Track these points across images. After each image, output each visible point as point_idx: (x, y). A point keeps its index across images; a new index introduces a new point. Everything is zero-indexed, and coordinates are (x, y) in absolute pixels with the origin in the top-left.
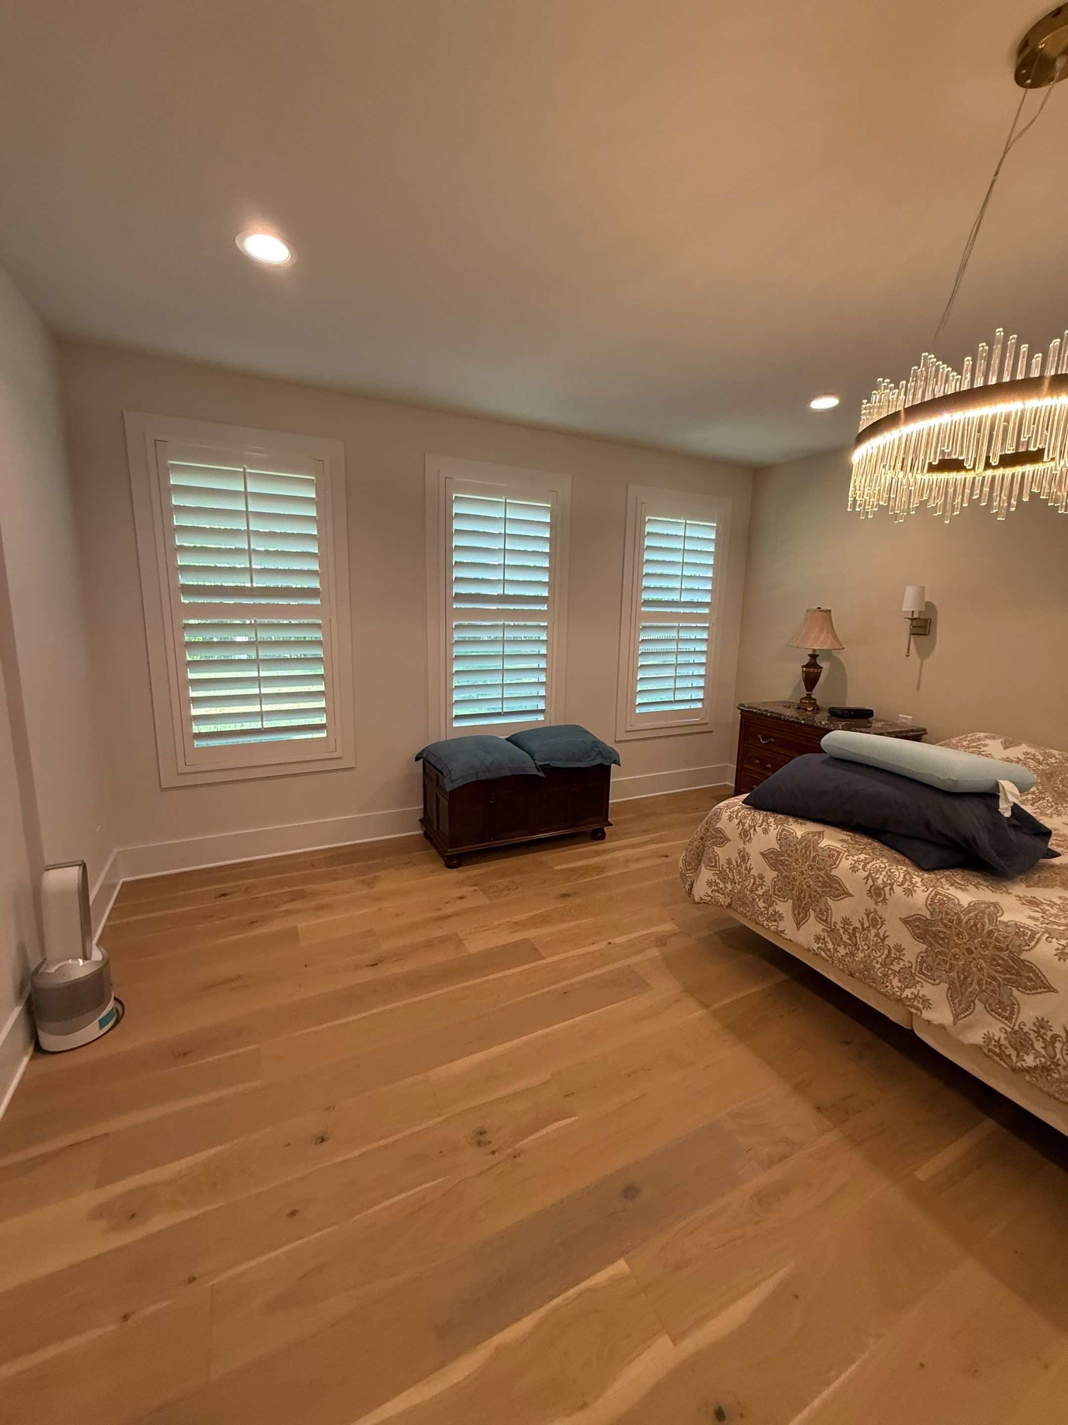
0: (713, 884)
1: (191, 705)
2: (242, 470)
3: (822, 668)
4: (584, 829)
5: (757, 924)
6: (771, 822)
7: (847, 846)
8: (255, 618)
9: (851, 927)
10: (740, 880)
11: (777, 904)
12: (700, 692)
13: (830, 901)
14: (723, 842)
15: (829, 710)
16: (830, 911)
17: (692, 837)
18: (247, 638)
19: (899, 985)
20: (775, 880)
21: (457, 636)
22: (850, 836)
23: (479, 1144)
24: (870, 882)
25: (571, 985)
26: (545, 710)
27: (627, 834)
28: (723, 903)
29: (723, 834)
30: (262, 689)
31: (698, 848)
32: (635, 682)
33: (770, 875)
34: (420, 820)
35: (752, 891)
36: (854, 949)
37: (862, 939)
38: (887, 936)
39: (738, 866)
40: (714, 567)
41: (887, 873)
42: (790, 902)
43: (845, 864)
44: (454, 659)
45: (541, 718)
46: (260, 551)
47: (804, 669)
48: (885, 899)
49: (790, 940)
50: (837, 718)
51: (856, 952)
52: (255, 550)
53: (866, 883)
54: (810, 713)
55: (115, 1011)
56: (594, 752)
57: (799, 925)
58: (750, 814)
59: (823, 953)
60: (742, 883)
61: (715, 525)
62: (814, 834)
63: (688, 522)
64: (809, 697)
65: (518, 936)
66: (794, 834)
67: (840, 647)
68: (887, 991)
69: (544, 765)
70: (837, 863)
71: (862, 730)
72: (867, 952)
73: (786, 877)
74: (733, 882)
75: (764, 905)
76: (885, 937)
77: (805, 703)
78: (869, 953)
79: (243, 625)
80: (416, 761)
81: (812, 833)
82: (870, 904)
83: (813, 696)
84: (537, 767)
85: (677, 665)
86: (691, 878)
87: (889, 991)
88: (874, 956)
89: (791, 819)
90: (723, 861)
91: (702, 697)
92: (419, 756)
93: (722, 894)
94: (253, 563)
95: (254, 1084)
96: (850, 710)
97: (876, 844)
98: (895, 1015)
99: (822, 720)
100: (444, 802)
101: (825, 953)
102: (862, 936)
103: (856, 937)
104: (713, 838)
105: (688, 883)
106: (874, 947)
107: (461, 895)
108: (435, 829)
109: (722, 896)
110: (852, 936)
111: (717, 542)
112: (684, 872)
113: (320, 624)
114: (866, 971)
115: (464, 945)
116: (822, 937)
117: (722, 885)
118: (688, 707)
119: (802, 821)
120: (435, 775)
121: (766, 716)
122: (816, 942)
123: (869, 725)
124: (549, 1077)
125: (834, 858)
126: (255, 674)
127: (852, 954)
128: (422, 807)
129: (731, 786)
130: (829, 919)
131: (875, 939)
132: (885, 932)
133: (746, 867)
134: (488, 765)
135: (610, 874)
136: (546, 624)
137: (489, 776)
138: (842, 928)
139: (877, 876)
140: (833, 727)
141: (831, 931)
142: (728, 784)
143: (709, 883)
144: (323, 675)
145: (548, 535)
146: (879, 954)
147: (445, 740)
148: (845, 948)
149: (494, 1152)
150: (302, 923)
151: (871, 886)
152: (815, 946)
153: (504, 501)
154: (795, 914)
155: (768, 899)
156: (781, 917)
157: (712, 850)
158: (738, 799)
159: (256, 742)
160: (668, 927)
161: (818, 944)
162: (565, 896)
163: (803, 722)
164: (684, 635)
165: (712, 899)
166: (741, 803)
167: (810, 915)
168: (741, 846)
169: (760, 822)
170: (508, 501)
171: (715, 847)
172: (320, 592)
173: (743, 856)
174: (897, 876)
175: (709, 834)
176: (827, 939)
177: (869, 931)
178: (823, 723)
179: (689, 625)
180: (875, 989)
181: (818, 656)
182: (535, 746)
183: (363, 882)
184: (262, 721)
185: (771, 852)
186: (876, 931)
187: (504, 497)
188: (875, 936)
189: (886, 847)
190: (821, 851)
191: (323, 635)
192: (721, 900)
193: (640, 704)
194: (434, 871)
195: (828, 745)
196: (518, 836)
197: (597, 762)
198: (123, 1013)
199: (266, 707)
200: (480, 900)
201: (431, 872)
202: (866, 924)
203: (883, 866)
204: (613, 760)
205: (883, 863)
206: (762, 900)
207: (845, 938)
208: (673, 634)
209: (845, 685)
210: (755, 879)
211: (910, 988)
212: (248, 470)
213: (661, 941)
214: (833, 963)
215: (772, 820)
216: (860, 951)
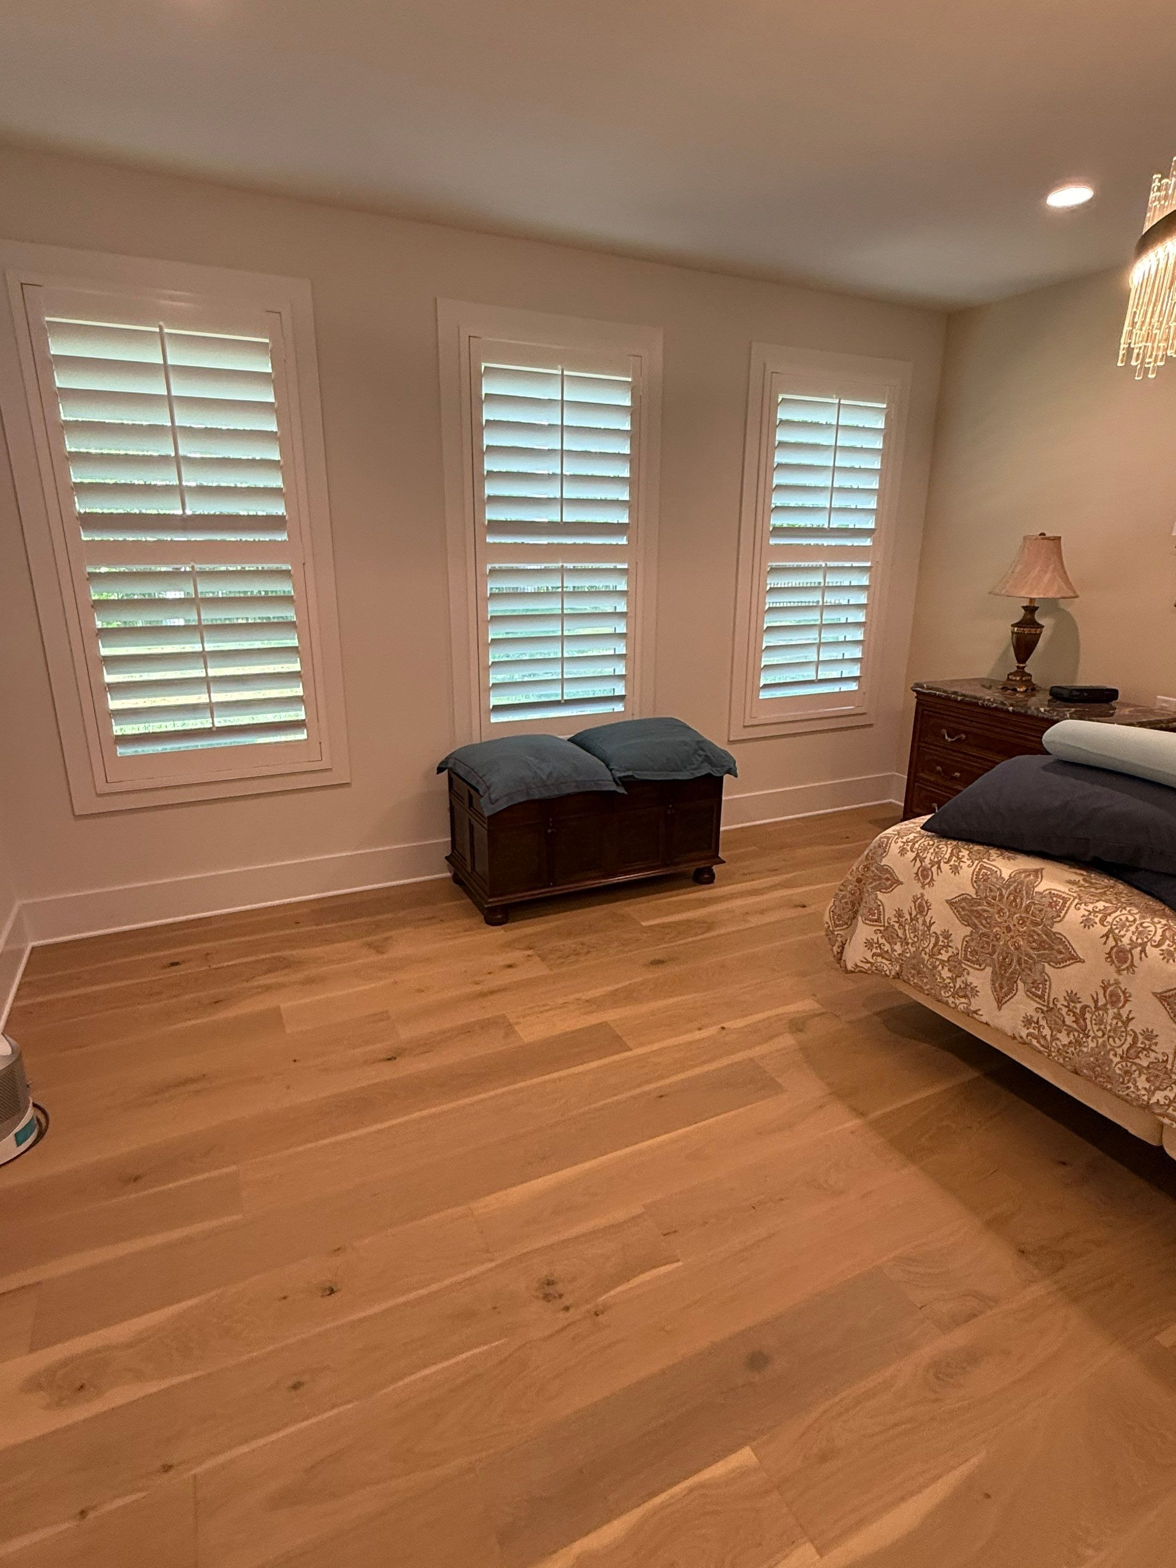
0: (875, 946)
1: (108, 694)
2: (157, 330)
3: (1042, 627)
4: (682, 868)
5: (939, 1001)
6: (963, 856)
7: (1077, 890)
8: (192, 564)
9: (1079, 1006)
10: (916, 939)
11: (968, 974)
12: (856, 667)
13: (1048, 968)
14: (891, 886)
15: (1051, 691)
16: (1048, 983)
17: (845, 879)
18: (183, 593)
19: (1147, 1086)
20: (967, 939)
21: (493, 585)
22: (1082, 875)
23: (547, 1297)
24: (1111, 942)
25: (670, 1086)
26: (625, 696)
27: (748, 875)
28: (888, 973)
29: (891, 874)
30: (209, 670)
31: (853, 894)
32: (759, 652)
33: (960, 932)
34: (446, 858)
35: (931, 956)
36: (1081, 1036)
37: (1094, 1022)
38: (1133, 1018)
39: (912, 920)
40: (882, 473)
41: (1137, 928)
42: (989, 970)
43: (1074, 915)
44: (489, 622)
45: (619, 707)
46: (195, 459)
47: (1016, 629)
48: (1132, 965)
49: (987, 1024)
50: (1063, 703)
51: (1084, 1040)
52: (185, 458)
53: (1105, 943)
54: (1021, 696)
55: (36, 1122)
56: (699, 758)
57: (1000, 1003)
58: (933, 845)
59: (1034, 1042)
60: (917, 944)
61: (884, 406)
62: (1028, 872)
63: (842, 402)
64: (1021, 671)
65: (593, 1019)
66: (998, 873)
67: (1072, 594)
68: (1128, 1095)
69: (624, 777)
70: (1062, 915)
71: (1100, 719)
72: (1100, 1041)
73: (984, 934)
74: (905, 942)
75: (950, 975)
76: (1129, 1020)
77: (1015, 680)
78: (1104, 1041)
79: (176, 574)
80: (438, 773)
81: (1025, 871)
82: (1110, 972)
83: (1026, 670)
84: (615, 780)
85: (822, 627)
86: (842, 936)
87: (1131, 1094)
88: (1111, 1045)
89: (993, 852)
90: (889, 913)
91: (857, 674)
92: (443, 766)
93: (887, 960)
94: (184, 478)
95: (235, 1218)
96: (1082, 690)
97: (1121, 887)
98: (1136, 1127)
99: (1039, 705)
100: (482, 832)
101: (1038, 1042)
102: (1094, 1017)
103: (1085, 1020)
104: (875, 880)
105: (837, 944)
106: (1112, 1034)
107: (509, 962)
108: (469, 869)
109: (887, 962)
110: (1080, 1017)
111: (887, 434)
112: (831, 929)
113: (289, 571)
114: (1099, 1066)
115: (515, 1032)
116: (1035, 1019)
117: (887, 947)
118: (837, 690)
119: (1010, 854)
120: (467, 794)
121: (956, 701)
122: (1025, 1026)
123: (1111, 712)
124: (640, 1210)
125: (1058, 908)
126: (197, 648)
127: (1078, 1043)
128: (450, 839)
129: (898, 806)
130: (1046, 994)
131: (1115, 1022)
132: (1130, 1012)
133: (925, 921)
134: (544, 777)
135: (723, 931)
136: (626, 566)
137: (546, 794)
138: (1066, 1007)
139: (1122, 933)
140: (1057, 715)
141: (1049, 1010)
142: (894, 801)
143: (869, 944)
144: (297, 648)
145: (627, 427)
146: (1118, 1043)
147: (478, 742)
148: (1068, 1034)
149: (567, 1309)
150: (286, 1003)
151: (1112, 948)
152: (1024, 1033)
153: (560, 373)
154: (995, 988)
155: (956, 966)
156: (974, 991)
157: (873, 896)
158: (914, 823)
159: (205, 747)
160: (806, 1005)
161: (1028, 1029)
162: (658, 962)
163: (1011, 709)
164: (833, 580)
165: (872, 966)
166: (919, 829)
167: (1017, 989)
168: (918, 891)
169: (947, 856)
170: (566, 373)
171: (878, 893)
172: (286, 522)
173: (920, 905)
174: (1152, 933)
175: (869, 874)
176: (1043, 1022)
177: (1106, 1010)
178: (1042, 710)
179: (840, 564)
180: (1110, 1090)
181: (1037, 608)
182: (610, 749)
183: (370, 945)
184: (213, 718)
185: (963, 899)
186: (1116, 1010)
187: (559, 367)
188: (1114, 1018)
189: (1136, 891)
190: (1037, 897)
191: (294, 587)
192: (885, 968)
193: (766, 686)
194: (470, 929)
195: (1053, 742)
196: (589, 879)
197: (704, 772)
198: (47, 1122)
199: (217, 697)
200: (538, 969)
201: (465, 931)
202: (1102, 1002)
203: (1131, 918)
204: (726, 769)
205: (1132, 915)
206: (946, 969)
207: (1069, 1020)
208: (816, 579)
209: (1077, 650)
210: (937, 938)
211: (1162, 1090)
212: (166, 330)
213: (797, 1025)
214: (1049, 1055)
215: (965, 853)
216: (1090, 1038)
